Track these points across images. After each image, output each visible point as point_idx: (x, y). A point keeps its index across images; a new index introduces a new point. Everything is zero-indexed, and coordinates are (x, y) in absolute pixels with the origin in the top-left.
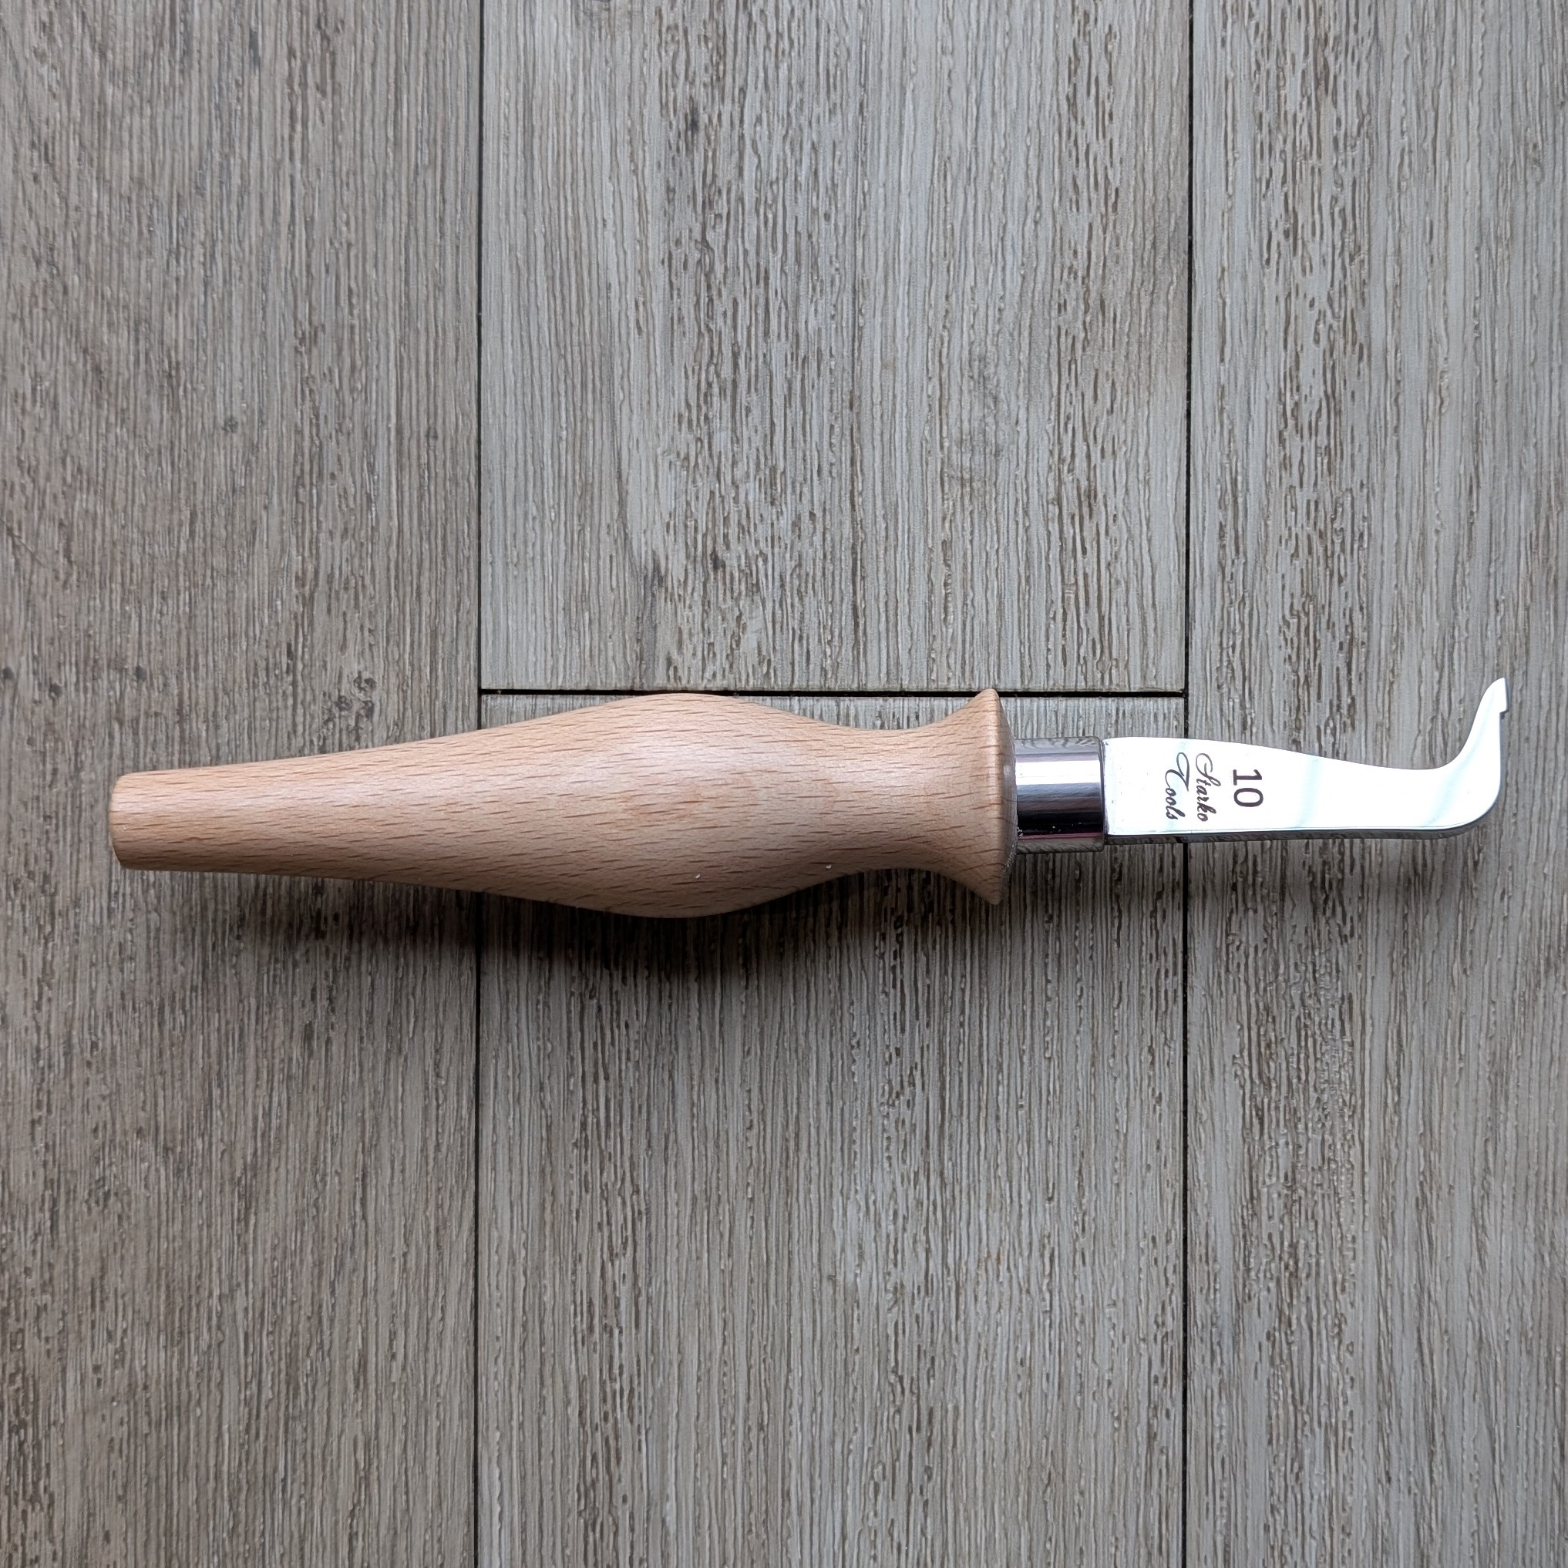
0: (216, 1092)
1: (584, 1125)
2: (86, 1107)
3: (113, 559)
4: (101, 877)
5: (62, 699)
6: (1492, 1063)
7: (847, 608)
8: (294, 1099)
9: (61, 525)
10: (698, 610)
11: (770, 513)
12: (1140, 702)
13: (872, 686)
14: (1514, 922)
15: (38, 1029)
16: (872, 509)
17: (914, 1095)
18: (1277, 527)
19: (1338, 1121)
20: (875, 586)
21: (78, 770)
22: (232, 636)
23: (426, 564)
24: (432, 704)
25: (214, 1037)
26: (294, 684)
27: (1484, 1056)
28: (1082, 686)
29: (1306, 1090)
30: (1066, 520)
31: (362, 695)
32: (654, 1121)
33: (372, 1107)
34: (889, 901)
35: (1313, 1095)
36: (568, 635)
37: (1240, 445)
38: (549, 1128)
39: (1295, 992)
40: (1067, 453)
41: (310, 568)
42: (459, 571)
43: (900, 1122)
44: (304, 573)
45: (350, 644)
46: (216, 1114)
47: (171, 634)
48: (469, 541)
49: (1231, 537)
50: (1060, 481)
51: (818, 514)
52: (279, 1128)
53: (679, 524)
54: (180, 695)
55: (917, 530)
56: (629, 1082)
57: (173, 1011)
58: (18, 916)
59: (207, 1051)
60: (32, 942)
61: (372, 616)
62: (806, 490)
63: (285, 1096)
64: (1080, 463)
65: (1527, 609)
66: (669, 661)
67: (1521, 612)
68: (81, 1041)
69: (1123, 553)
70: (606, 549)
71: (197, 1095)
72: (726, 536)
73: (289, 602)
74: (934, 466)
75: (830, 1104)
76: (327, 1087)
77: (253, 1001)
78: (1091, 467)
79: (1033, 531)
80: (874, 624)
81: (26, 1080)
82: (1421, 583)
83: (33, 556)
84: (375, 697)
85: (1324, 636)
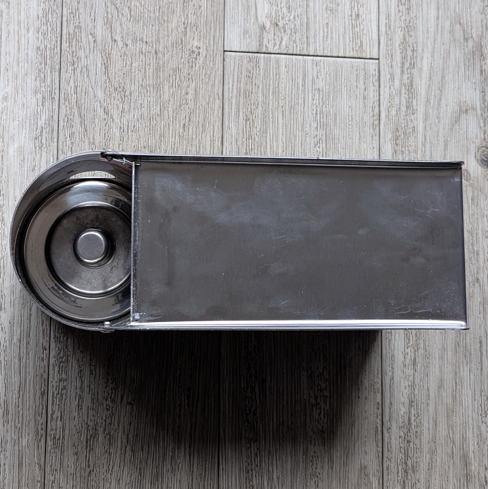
0: (162, 139)
1: (246, 149)
2: (132, 142)
3: (141, 16)
4: (137, 88)
5: (128, 47)
6: (444, 142)
7: (305, 36)
8: (181, 141)
9: (129, 7)
10: (273, 35)
11: (289, 15)
12: (369, 60)
13: (311, 54)
14: (448, 112)
15: (121, 122)
16: (311, 15)
17: (320, 145)
18: (397, 24)
19: (412, 154)
20: (312, 32)
21: (132, 64)
22: (168, 36)
23: (212, 22)
24: (213, 53)
25: (162, 126)
26: (182, 47)
27: (443, 140)
28: (357, 56)
29: (405, 147)
30: (353, 20)
31: (197, 50)
32: (262, 149)
33: (199, 143)
34: (314, 102)
35: (407, 148)
36: (244, 39)
37: (389, 6)
38: (238, 150)
39: (403, 125)
40: (353, 5)
41: (186, 22)
42: (220, 24)
43: (317, 151)
44: (185, 22)
45: (195, 38)
46: (162, 144)
47: (154, 34)
48: (222, 17)
49: (388, 26)
50: (352, 12)
51: (299, 16)
52: (177, 148)
53: (269, 16)
54: (156, 48)
55: (321, 20)
56: (257, 140)
57: (153, 120)
58: (117, 96)
59: (161, 129)
60: (120, 102)
61: (200, 32)
62: (297, 10)
63: (178, 140)
64: (356, 8)
65: (449, 45)
66: (266, 46)
67: (448, 46)
68: (131, 126)
69: (365, 28)
70: (253, 21)
71: (158, 139)
72: (279, 19)
73: (182, 29)
74: (325, 7)
75: (301, 147)
76: (188, 139)
77: (172, 118)
78: (358, 9)
79: (346, 22)
80: (312, 40)
81: (118, 134)
82: (428, 38)
83: (122, 14)
84: (201, 51)
85: (408, 48)
